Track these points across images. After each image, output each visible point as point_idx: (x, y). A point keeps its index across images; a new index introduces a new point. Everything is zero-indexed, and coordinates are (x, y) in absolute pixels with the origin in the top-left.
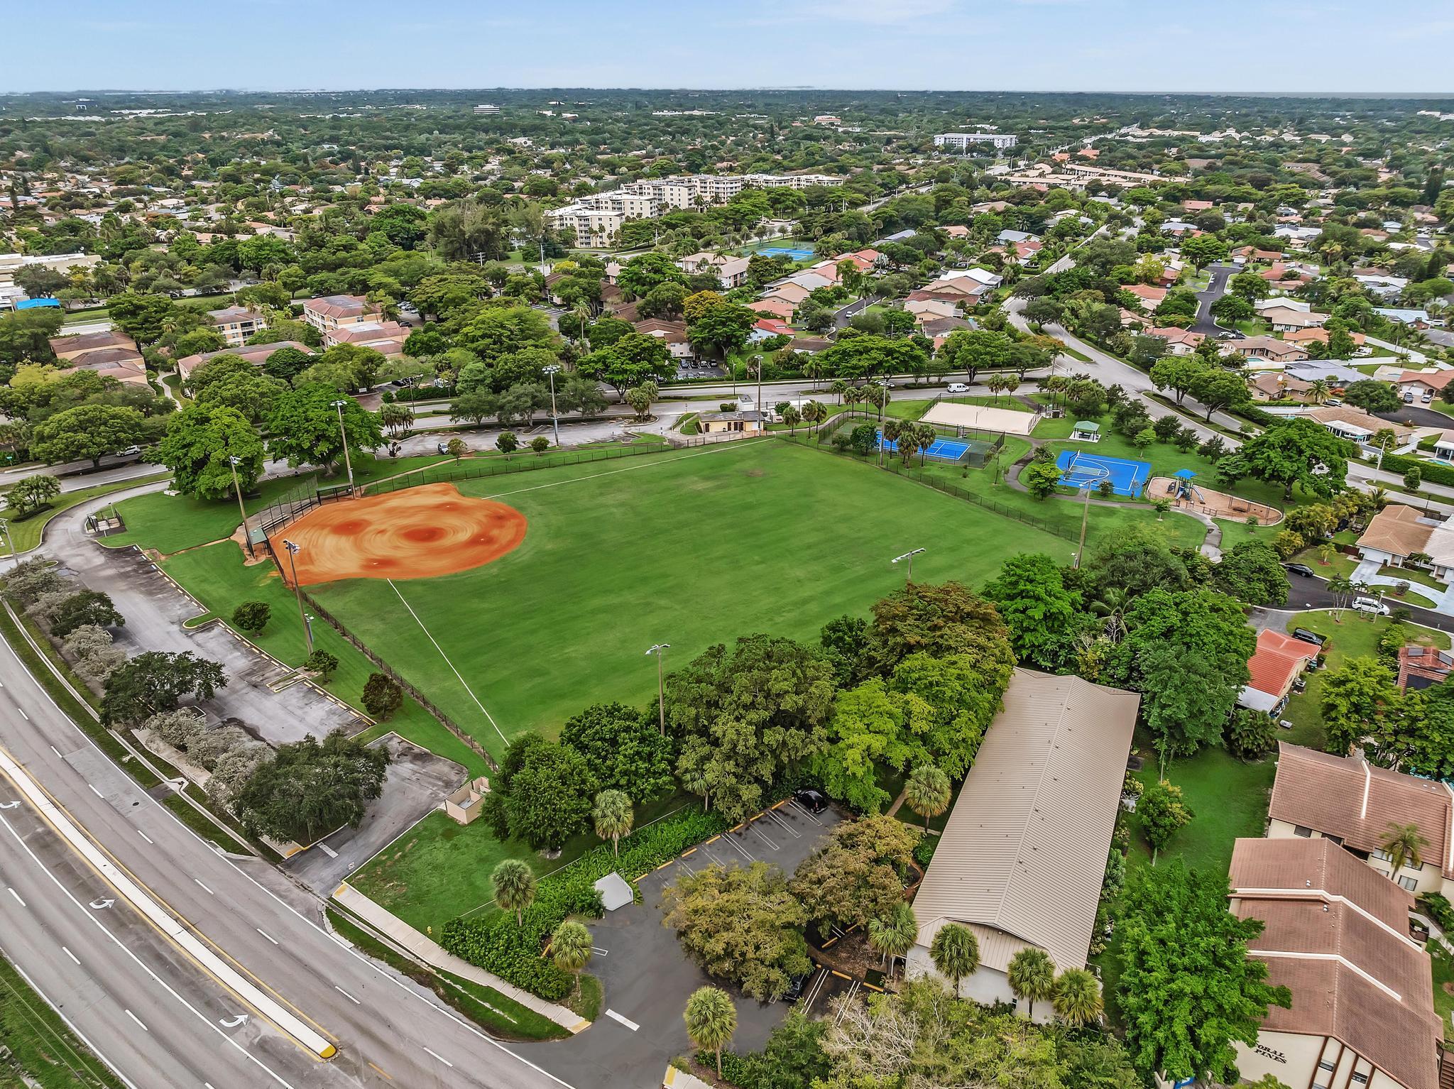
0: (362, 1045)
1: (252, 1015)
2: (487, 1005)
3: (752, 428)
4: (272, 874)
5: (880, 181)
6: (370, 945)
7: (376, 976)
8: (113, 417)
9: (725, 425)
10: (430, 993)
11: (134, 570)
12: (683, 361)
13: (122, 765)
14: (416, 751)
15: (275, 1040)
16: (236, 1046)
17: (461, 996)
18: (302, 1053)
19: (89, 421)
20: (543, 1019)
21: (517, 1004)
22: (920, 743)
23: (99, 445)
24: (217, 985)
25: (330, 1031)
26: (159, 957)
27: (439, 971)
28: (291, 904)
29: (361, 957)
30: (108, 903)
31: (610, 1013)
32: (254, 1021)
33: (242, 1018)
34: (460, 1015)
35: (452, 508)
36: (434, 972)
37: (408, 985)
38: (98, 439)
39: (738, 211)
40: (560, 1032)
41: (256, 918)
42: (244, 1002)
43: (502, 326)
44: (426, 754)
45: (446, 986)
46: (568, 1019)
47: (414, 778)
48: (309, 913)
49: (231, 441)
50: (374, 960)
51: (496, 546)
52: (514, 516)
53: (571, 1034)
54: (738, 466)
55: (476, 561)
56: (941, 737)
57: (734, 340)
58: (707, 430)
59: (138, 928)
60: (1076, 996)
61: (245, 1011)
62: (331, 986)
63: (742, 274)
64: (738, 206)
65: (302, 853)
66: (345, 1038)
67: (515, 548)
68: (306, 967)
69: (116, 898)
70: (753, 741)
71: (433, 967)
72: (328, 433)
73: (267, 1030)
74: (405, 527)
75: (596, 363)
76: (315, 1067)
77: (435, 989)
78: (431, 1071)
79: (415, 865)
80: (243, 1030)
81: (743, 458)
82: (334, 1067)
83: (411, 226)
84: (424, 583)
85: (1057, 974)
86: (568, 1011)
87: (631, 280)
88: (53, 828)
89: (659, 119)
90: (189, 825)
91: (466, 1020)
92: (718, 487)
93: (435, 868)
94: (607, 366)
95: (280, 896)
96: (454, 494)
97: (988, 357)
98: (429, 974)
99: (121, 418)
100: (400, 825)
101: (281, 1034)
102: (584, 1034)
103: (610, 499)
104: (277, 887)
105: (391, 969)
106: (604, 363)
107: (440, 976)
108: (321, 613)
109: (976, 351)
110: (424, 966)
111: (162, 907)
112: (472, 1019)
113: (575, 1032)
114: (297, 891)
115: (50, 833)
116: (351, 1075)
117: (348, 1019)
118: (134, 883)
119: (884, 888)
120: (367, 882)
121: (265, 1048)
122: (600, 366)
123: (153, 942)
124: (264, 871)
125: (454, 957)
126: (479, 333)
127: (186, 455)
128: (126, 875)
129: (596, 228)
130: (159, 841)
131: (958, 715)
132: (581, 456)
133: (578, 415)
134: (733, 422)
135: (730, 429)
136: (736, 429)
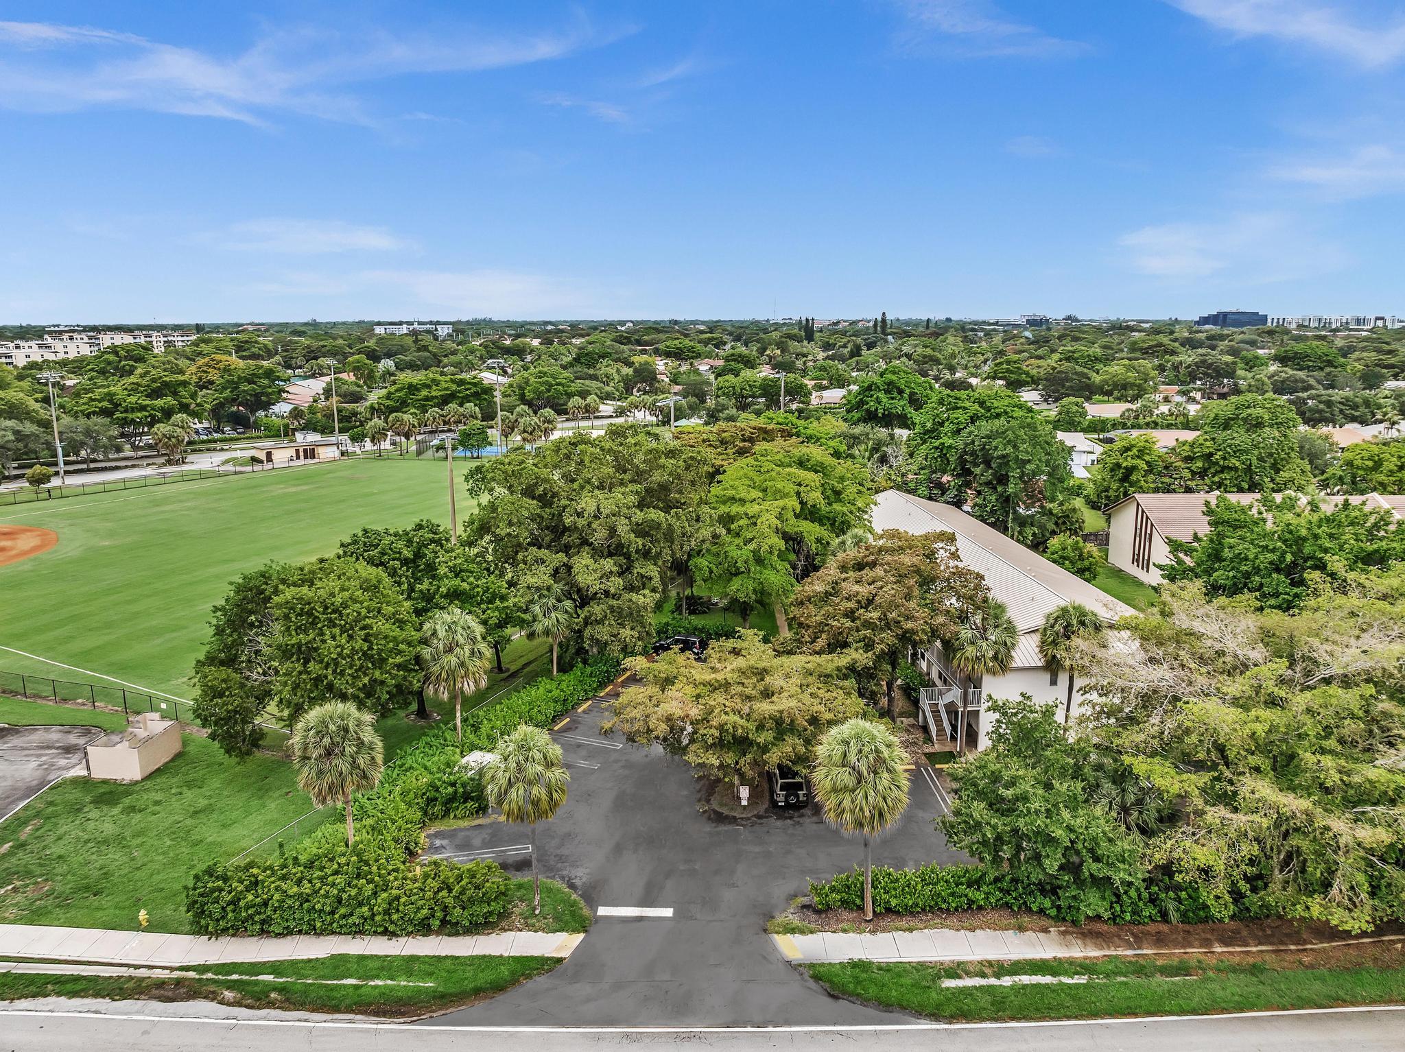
2: (349, 982)
7: (44, 1024)
9: (292, 452)
10: (201, 1005)
12: (201, 430)
17: (281, 989)
20: (486, 961)
21: (413, 958)
27: (203, 970)
31: (602, 911)
34: (301, 1014)
36: (192, 974)
37: (136, 1013)
40: (537, 965)
45: (231, 986)
46: (534, 943)
50: (27, 1002)
53: (560, 960)
58: (270, 459)
71: (186, 969)
77: (212, 996)
79: (55, 850)
86: (528, 934)
93: (104, 842)
97: (560, 388)
98: (179, 982)
102: (584, 951)
105: (76, 1002)
109: (547, 383)
110: (160, 974)
112: (335, 1009)
113: (564, 955)
125: (227, 938)
132: (108, 487)
133: (84, 466)
134: (301, 449)
135: (298, 458)
136: (306, 457)
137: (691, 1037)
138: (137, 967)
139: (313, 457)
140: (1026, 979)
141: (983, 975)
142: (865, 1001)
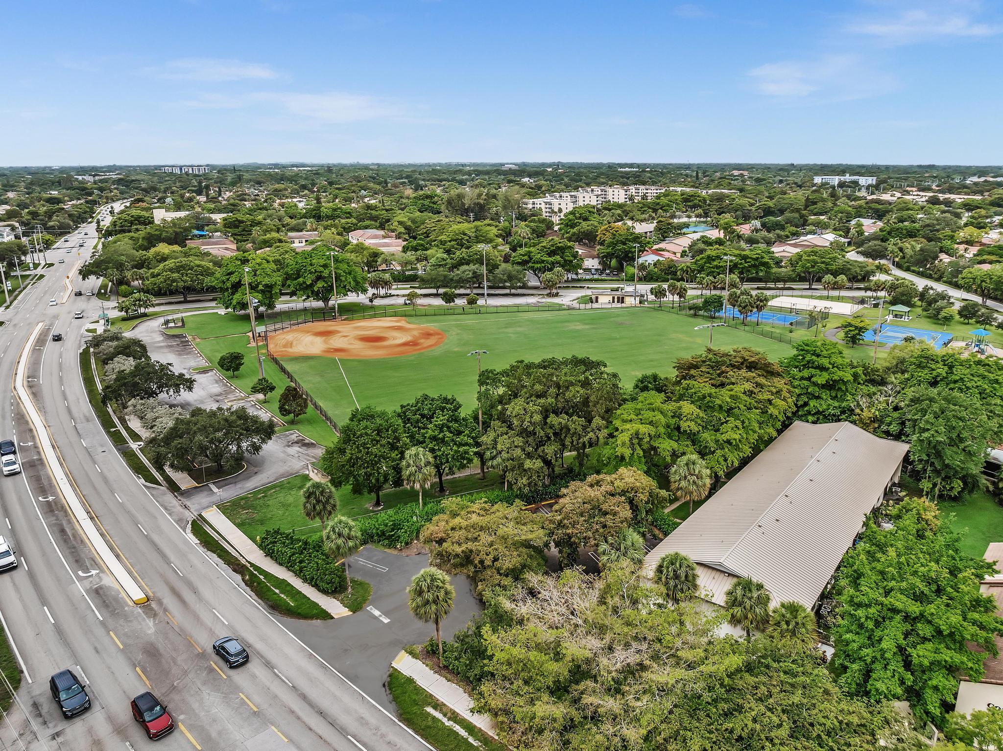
0: (169, 601)
1: (102, 571)
2: (277, 591)
3: (629, 301)
4: (170, 498)
5: (767, 195)
6: (211, 543)
7: (204, 561)
8: (198, 266)
9: (610, 298)
10: (238, 577)
11: (178, 345)
12: (593, 271)
13: (108, 433)
14: (307, 441)
15: (109, 588)
16: (80, 588)
17: (260, 582)
18: (122, 598)
19: (181, 266)
20: (316, 605)
21: (300, 593)
22: (689, 443)
23: (185, 282)
24: (90, 550)
25: (150, 589)
26: (63, 531)
27: (252, 565)
28: (170, 514)
29: (201, 550)
30: (51, 498)
31: (370, 608)
32: (101, 575)
33: (94, 572)
34: (252, 594)
35: (399, 328)
36: (249, 565)
37: (225, 570)
38: (185, 278)
39: (658, 204)
40: (325, 616)
41: (140, 517)
42: (102, 563)
43: (465, 234)
44: (312, 444)
45: (251, 574)
46: (335, 607)
47: (297, 455)
48: (179, 521)
49: (258, 273)
50: (209, 553)
51: (419, 347)
52: (438, 334)
53: (332, 618)
54: (612, 319)
55: (402, 353)
56: (707, 437)
57: (630, 255)
58: (597, 301)
59: (60, 514)
60: (788, 623)
61: (99, 567)
62: (168, 562)
63: (650, 232)
64: (658, 201)
65: (196, 487)
66: (159, 595)
67: (433, 348)
68: (158, 550)
69: (57, 496)
70: (537, 418)
71: (249, 563)
72: (323, 274)
73: (107, 581)
74: (361, 335)
75: (524, 256)
76: (126, 608)
77: (243, 576)
78: (210, 624)
79: (270, 503)
80: (91, 579)
81: (618, 316)
82: (140, 610)
83: (435, 206)
84: (359, 361)
85: (773, 605)
86: (338, 603)
87: (567, 225)
88: (44, 457)
89: (622, 172)
90: (130, 466)
91: (255, 597)
92: (594, 328)
93: (283, 506)
94: (531, 259)
95: (166, 509)
96: (403, 322)
97: (823, 265)
99: (203, 267)
100: (272, 480)
101: (116, 586)
102: (343, 619)
103: (510, 330)
104: (166, 504)
106: (529, 256)
107: (251, 569)
108: (283, 370)
110: (243, 561)
111: (83, 505)
113: (335, 617)
114: (180, 508)
115: (41, 460)
116: (149, 617)
117: (167, 583)
118: (74, 490)
119: (615, 514)
120: (229, 509)
121: (99, 593)
122: (526, 258)
123: (64, 523)
124: (164, 494)
125: (269, 558)
126: (449, 239)
127: (228, 280)
128: (72, 485)
129: (556, 210)
130: (106, 472)
131: (726, 422)
132: (500, 309)
133: (507, 291)
134: (616, 297)
135: (613, 302)
136: (618, 302)
137: (326, 667)
138: (241, 556)
139: (623, 302)
140: (457, 728)
141: (445, 715)
142: (395, 699)
